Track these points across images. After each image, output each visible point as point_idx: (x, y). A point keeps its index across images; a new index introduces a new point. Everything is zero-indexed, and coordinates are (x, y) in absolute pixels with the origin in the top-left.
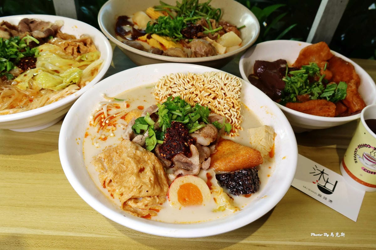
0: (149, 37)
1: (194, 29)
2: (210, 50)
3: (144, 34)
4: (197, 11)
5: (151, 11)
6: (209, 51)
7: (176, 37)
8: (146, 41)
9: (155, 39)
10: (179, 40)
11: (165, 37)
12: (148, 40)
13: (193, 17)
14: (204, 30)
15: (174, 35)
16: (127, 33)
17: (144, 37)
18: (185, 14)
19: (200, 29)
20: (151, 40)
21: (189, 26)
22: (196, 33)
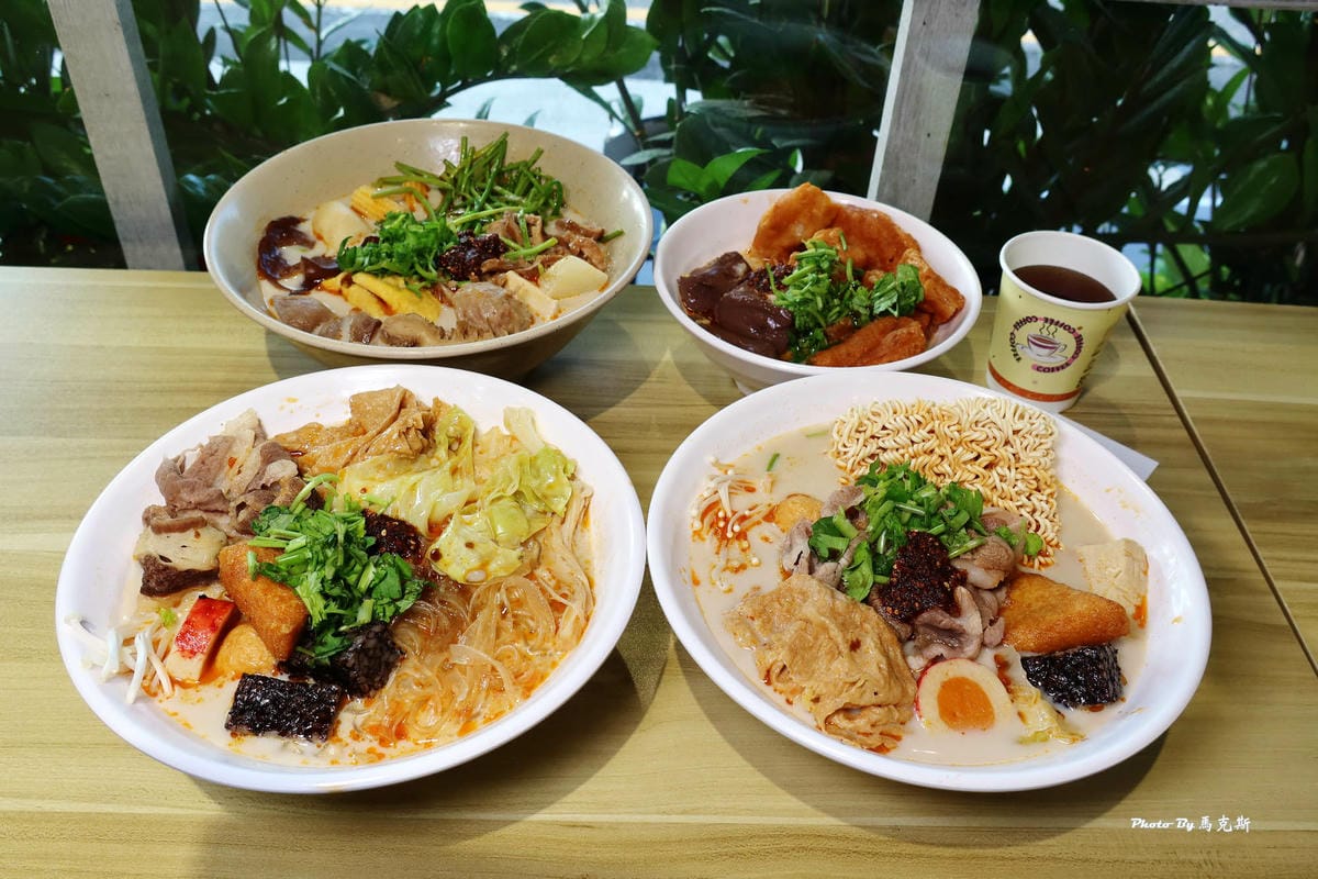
0: (348, 281)
1: (474, 251)
2: (507, 313)
3: (335, 273)
4: (498, 188)
5: (364, 194)
6: (503, 315)
7: (422, 279)
8: (340, 292)
9: (362, 287)
10: (429, 285)
11: (390, 280)
12: (345, 290)
13: (482, 208)
14: (506, 248)
15: (416, 273)
16: (289, 271)
17: (335, 282)
18: (464, 199)
19: (495, 248)
20: (353, 288)
21: (463, 240)
22: (478, 262)
